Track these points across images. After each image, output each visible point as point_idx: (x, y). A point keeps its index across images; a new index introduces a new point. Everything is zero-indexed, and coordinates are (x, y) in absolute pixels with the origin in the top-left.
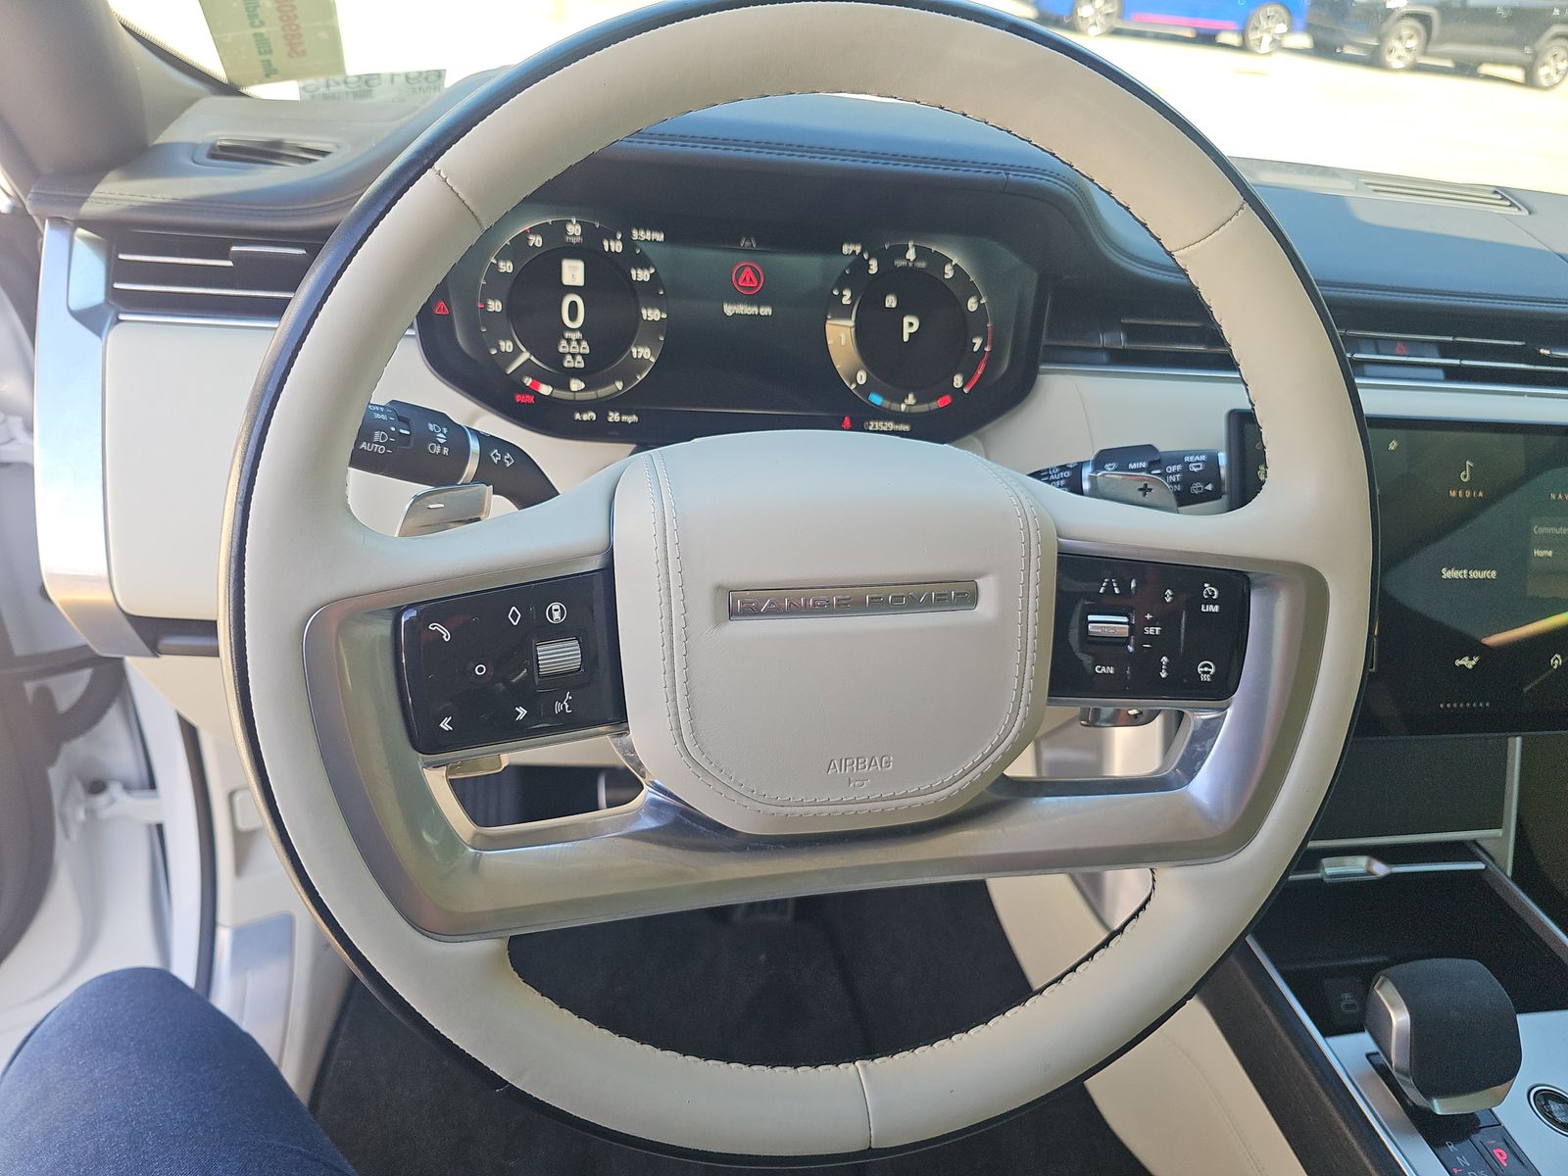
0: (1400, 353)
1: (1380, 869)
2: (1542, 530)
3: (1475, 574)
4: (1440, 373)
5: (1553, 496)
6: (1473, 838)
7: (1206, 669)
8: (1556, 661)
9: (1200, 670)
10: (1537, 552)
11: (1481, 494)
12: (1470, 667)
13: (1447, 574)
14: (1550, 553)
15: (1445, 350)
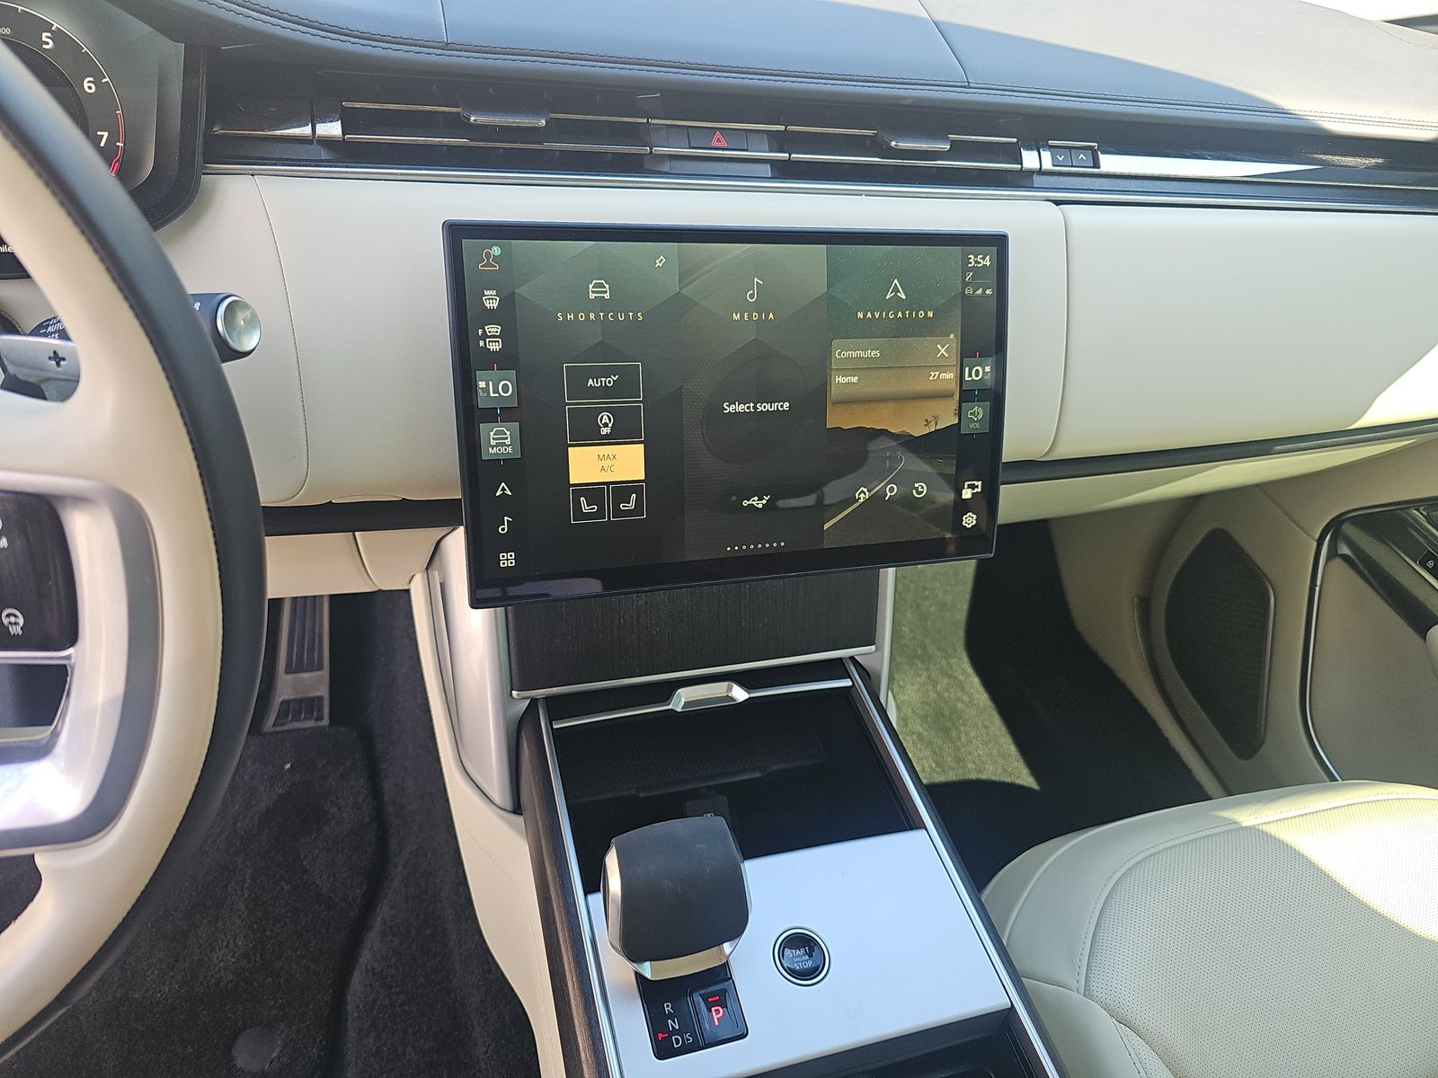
0: (719, 145)
1: (740, 694)
2: (846, 354)
3: (763, 407)
4: (766, 170)
5: (860, 315)
6: (851, 655)
7: (13, 619)
8: (862, 495)
9: (5, 621)
10: (841, 379)
11: (771, 316)
12: (760, 506)
13: (730, 409)
14: (855, 379)
15: (779, 141)
